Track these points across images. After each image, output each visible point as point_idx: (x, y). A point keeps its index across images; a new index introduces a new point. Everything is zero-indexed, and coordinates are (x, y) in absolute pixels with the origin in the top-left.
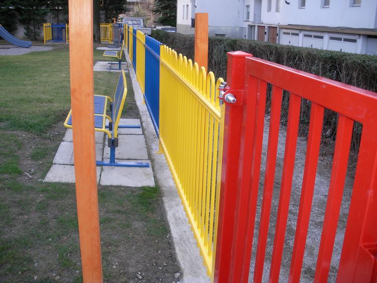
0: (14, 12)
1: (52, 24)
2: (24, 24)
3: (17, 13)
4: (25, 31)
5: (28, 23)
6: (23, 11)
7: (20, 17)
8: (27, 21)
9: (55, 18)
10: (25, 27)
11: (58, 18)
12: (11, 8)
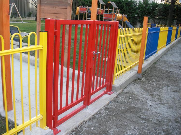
0: (137, 17)
1: (152, 24)
2: (140, 23)
3: (138, 18)
4: (140, 25)
5: (142, 22)
6: (140, 17)
7: (139, 20)
8: (141, 21)
9: (153, 21)
10: (140, 24)
11: (155, 22)
12: (136, 15)
